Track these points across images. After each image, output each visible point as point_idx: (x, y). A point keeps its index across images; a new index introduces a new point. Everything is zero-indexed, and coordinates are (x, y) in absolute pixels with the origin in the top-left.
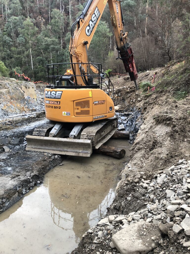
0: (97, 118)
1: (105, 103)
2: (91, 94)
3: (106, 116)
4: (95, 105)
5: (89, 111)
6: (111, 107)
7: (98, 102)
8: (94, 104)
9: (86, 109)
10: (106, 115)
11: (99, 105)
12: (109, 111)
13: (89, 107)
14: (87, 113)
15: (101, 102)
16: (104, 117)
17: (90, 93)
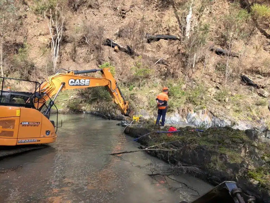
0: (24, 142)
1: (40, 125)
2: (19, 113)
3: (39, 141)
4: (23, 125)
5: (13, 132)
6: (48, 131)
7: (29, 123)
8: (21, 125)
9: (10, 129)
10: (39, 139)
11: (30, 127)
12: (45, 135)
13: (13, 128)
14: (10, 134)
15: (33, 123)
16: (35, 141)
17: (17, 112)
